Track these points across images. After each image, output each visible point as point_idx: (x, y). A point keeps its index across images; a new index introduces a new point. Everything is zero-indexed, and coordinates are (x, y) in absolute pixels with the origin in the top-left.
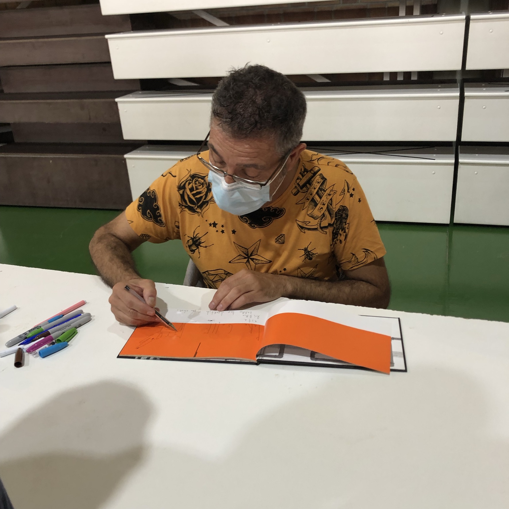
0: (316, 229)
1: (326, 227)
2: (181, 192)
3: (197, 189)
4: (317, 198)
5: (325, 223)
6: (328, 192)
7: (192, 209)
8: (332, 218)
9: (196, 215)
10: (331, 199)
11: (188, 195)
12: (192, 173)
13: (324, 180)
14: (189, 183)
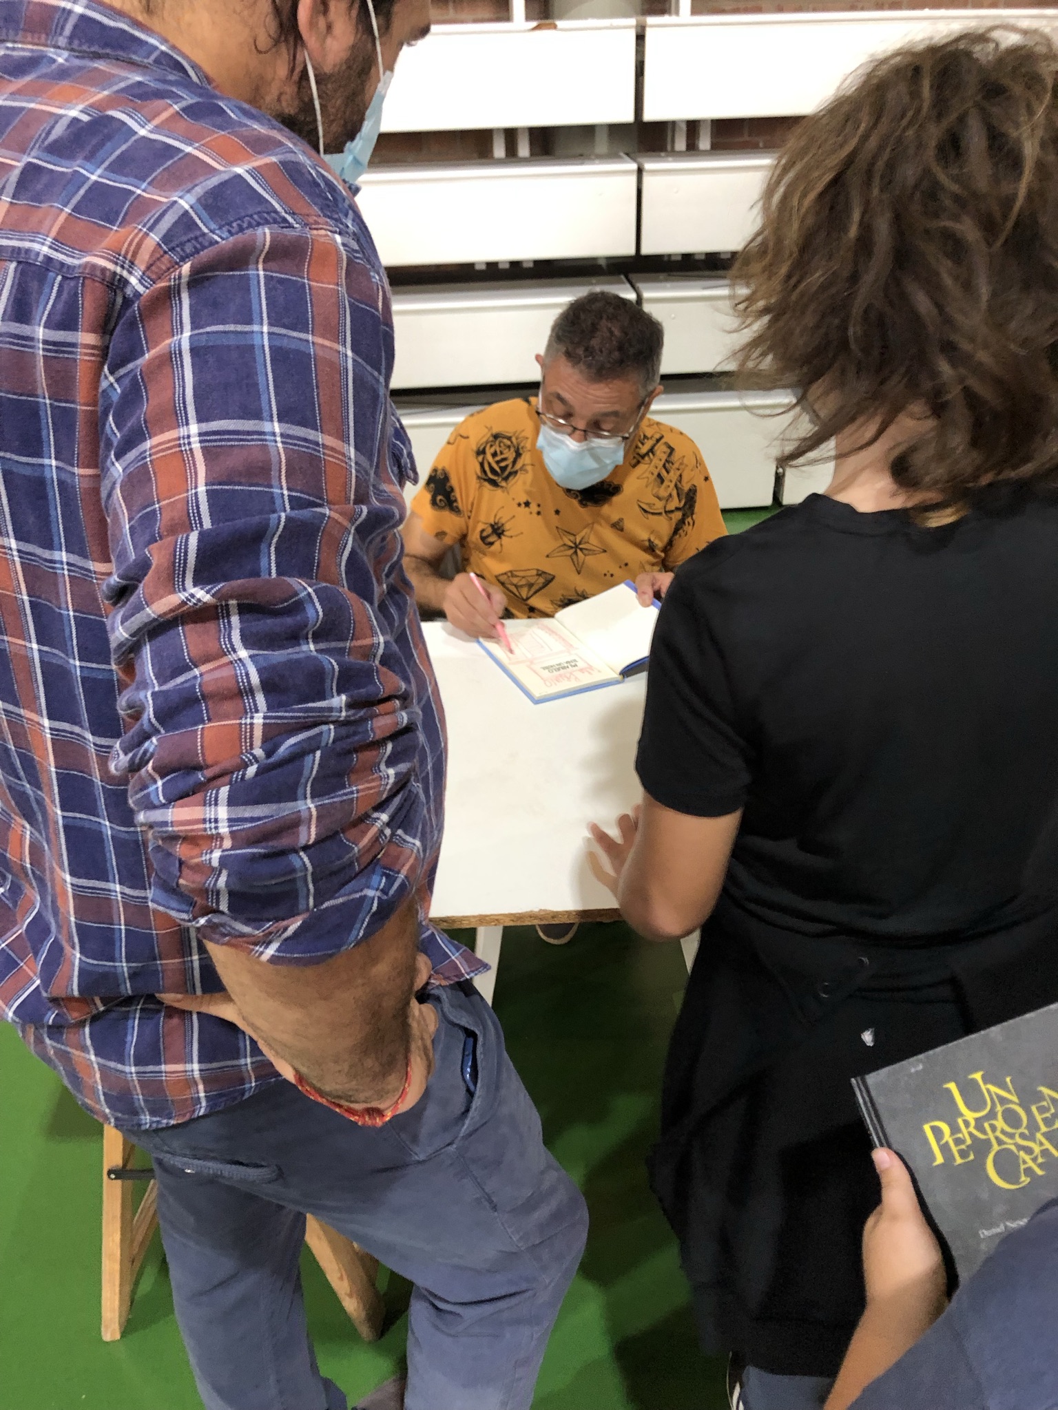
0: (660, 514)
1: (672, 512)
2: (480, 458)
3: (501, 453)
4: (664, 473)
5: (671, 506)
6: (676, 465)
7: (494, 483)
8: (680, 501)
9: (499, 492)
10: (681, 476)
11: (489, 464)
12: (495, 431)
13: (672, 450)
14: (491, 446)
